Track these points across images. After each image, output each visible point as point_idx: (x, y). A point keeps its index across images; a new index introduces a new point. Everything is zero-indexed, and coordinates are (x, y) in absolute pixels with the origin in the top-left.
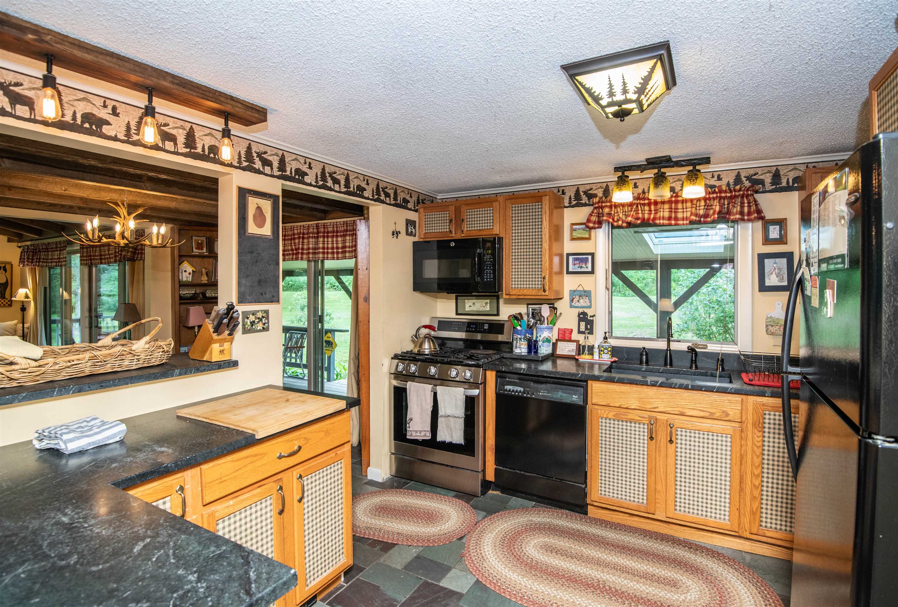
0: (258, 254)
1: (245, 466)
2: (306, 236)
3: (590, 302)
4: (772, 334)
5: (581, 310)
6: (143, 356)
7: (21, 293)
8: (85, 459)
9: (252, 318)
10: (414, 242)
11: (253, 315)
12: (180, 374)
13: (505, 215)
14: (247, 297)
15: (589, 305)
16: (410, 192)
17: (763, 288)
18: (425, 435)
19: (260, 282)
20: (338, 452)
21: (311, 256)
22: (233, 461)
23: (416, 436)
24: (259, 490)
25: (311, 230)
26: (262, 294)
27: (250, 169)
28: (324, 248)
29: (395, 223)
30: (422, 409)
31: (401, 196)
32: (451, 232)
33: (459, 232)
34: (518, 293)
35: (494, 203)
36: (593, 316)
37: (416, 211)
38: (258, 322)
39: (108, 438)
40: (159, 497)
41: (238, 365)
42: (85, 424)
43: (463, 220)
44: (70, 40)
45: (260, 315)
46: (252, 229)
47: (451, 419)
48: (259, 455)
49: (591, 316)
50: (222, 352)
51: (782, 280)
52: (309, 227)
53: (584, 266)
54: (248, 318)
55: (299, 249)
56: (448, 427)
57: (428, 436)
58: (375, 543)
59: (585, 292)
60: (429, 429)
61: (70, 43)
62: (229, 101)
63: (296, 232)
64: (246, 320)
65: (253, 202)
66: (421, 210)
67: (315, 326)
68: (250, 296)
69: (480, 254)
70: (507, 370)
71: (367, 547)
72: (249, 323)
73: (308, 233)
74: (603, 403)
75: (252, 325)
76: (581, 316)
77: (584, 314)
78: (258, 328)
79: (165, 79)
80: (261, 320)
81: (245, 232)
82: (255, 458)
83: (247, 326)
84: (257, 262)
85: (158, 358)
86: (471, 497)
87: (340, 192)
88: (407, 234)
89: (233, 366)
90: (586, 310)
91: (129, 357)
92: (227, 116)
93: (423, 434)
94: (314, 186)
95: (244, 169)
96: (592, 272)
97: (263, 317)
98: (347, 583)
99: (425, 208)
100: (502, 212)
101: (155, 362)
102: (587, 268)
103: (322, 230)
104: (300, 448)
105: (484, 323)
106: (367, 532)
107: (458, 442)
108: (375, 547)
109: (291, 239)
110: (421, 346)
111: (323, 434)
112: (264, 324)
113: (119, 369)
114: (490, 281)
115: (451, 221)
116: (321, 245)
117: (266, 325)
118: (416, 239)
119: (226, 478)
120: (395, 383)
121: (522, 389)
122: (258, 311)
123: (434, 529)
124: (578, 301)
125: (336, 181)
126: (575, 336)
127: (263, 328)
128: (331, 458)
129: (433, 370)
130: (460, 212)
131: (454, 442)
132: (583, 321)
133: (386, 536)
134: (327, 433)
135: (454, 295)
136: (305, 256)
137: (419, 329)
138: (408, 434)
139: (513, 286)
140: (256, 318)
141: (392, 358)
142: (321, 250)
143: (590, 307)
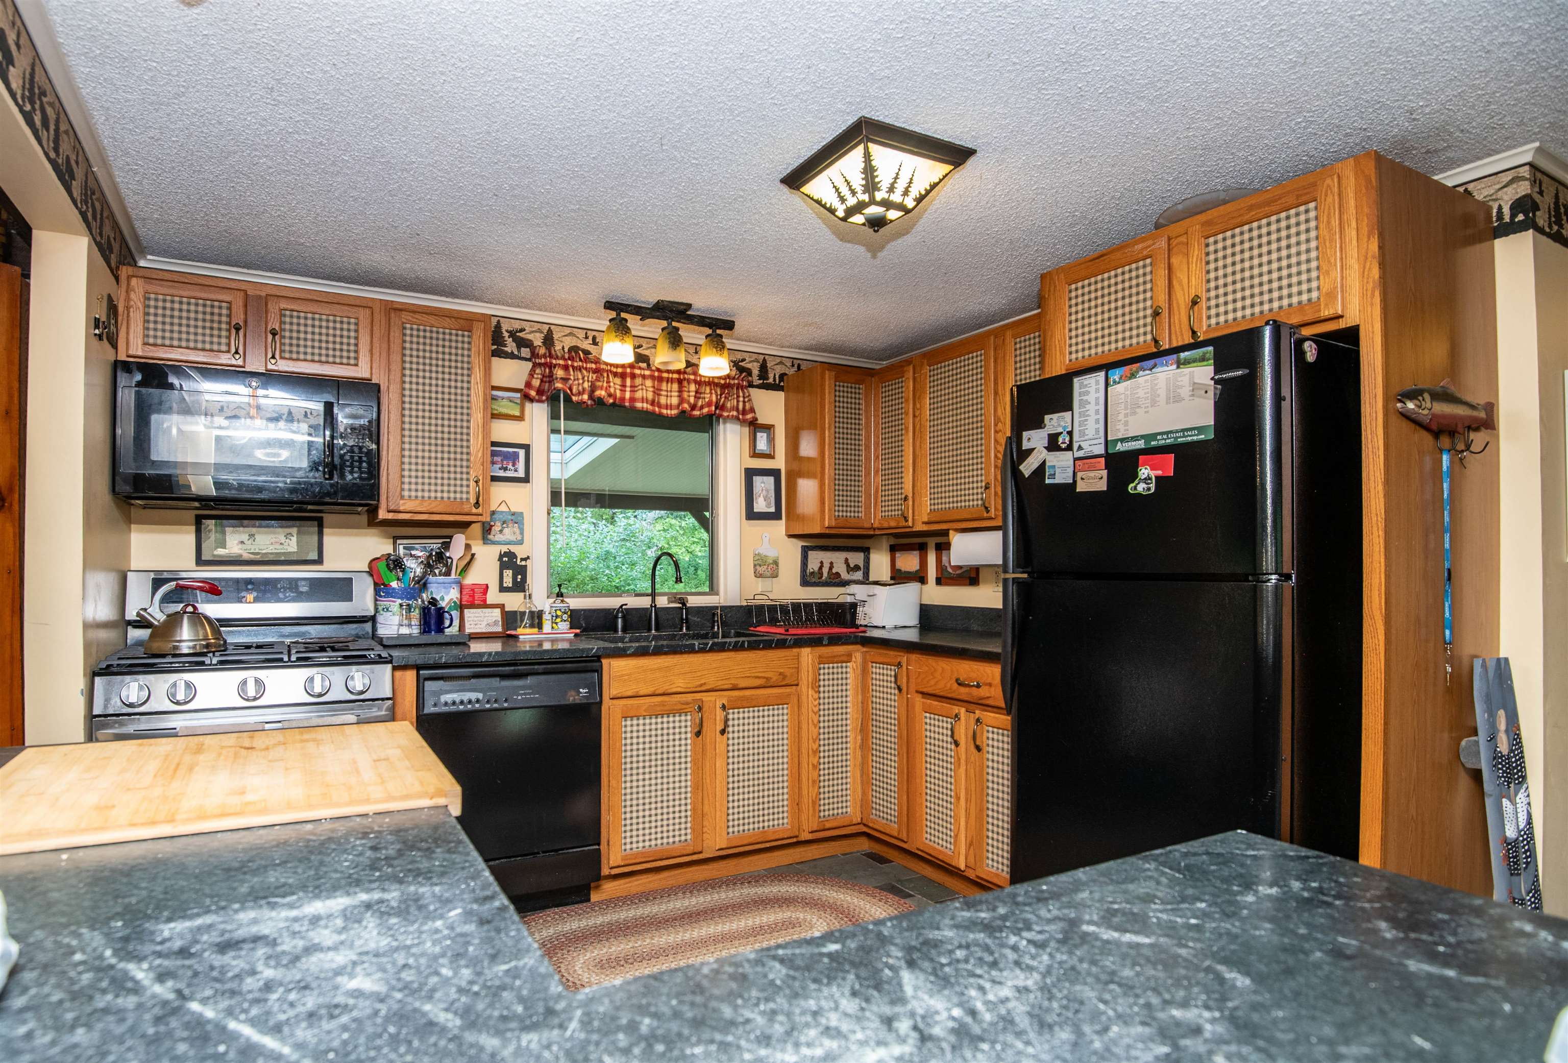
3: (522, 533)
4: (761, 576)
5: (504, 549)
15: (519, 538)
17: (752, 515)
36: (525, 559)
49: (522, 560)
51: (768, 506)
53: (510, 466)
59: (513, 514)
74: (629, 693)
76: (505, 559)
77: (511, 555)
90: (513, 548)
96: (526, 479)
102: (516, 471)
124: (501, 531)
126: (493, 596)
132: (507, 568)
143: (521, 542)
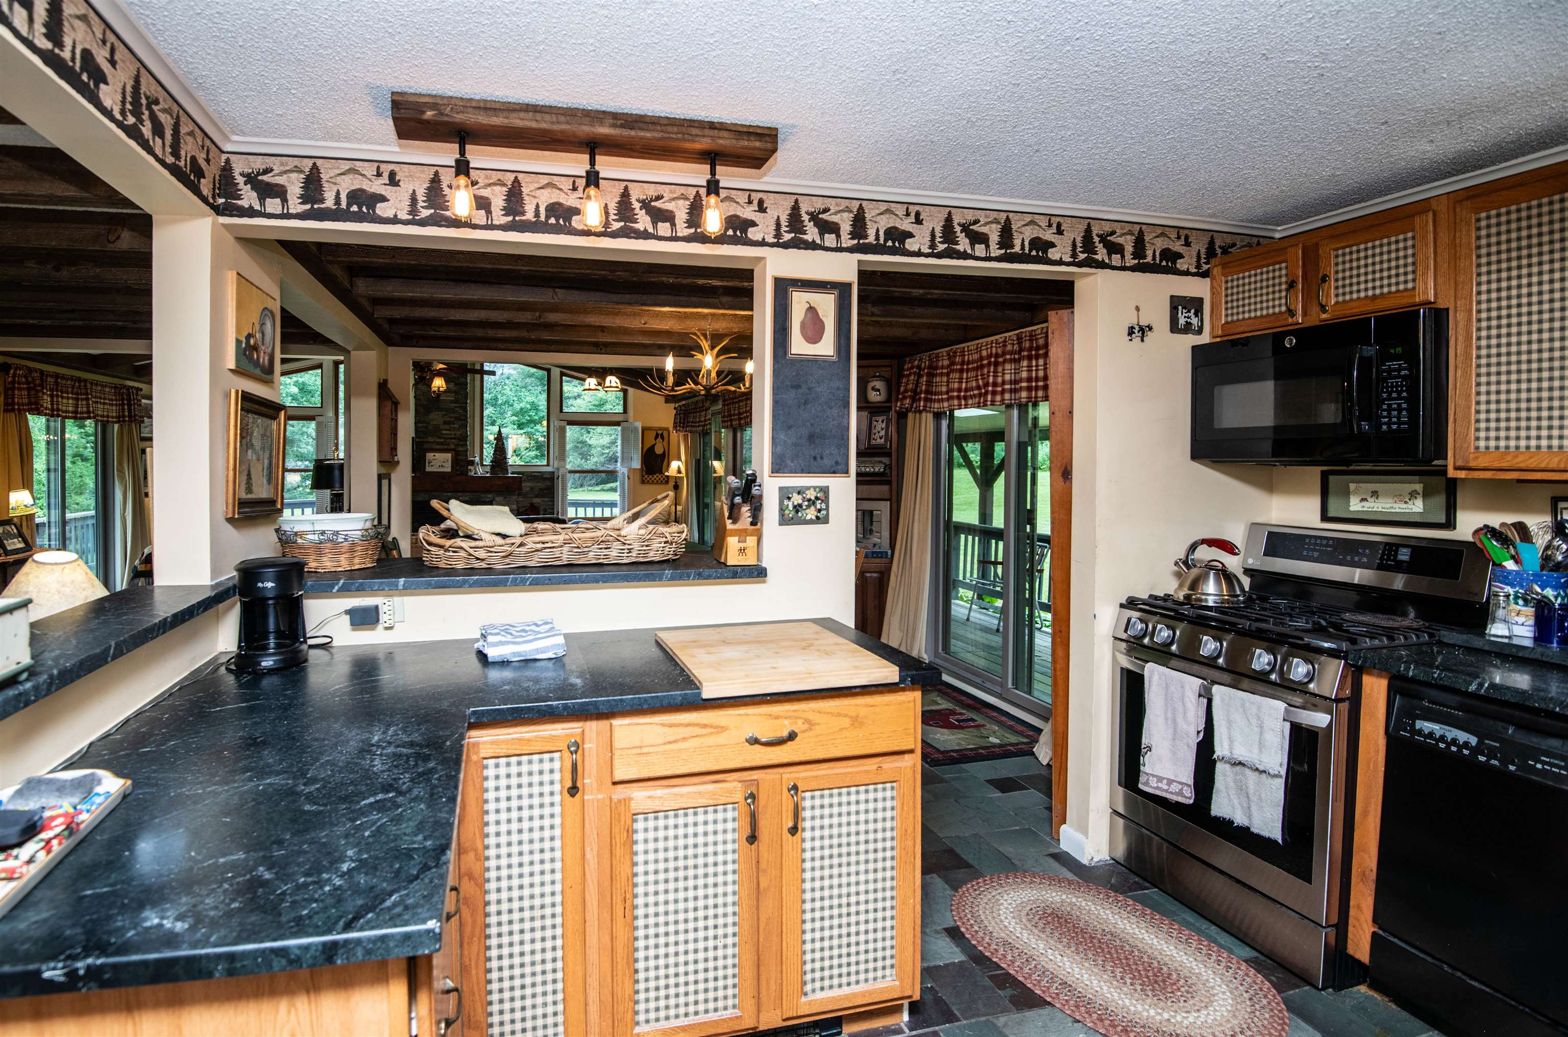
0: (809, 389)
1: (684, 739)
2: (1001, 360)
6: (636, 546)
7: (675, 465)
8: (507, 674)
9: (797, 499)
10: (1193, 347)
11: (799, 493)
12: (672, 578)
13: (1453, 245)
14: (789, 462)
16: (1185, 235)
18: (1180, 793)
19: (811, 438)
20: (885, 766)
21: (1007, 396)
22: (663, 725)
23: (1157, 788)
24: (711, 787)
25: (1009, 348)
26: (815, 458)
27: (798, 244)
28: (1029, 380)
29: (1138, 309)
30: (1175, 731)
31: (1154, 248)
32: (1291, 312)
33: (1315, 309)
34: (1497, 465)
35: (1417, 220)
37: (1205, 275)
38: (808, 507)
39: (538, 651)
40: (547, 749)
41: (766, 575)
42: (533, 628)
43: (1324, 279)
44: (474, 104)
45: (811, 495)
46: (799, 346)
47: (1248, 772)
48: (712, 727)
50: (742, 551)
52: (1005, 341)
54: (789, 498)
55: (986, 385)
56: (1242, 789)
57: (1187, 796)
58: (1005, 980)
60: (1191, 782)
61: (475, 108)
62: (707, 132)
63: (984, 353)
64: (786, 502)
65: (799, 301)
66: (1216, 271)
67: (1019, 528)
68: (792, 461)
69: (1365, 363)
70: (1421, 677)
71: (988, 982)
72: (791, 507)
73: (1004, 354)
75: (797, 512)
78: (808, 517)
79: (602, 124)
80: (814, 503)
81: (785, 353)
82: (704, 731)
83: (787, 512)
84: (806, 403)
85: (657, 551)
86: (1295, 980)
87: (988, 259)
88: (1175, 328)
89: (758, 576)
91: (617, 545)
92: (712, 158)
93: (1175, 788)
94: (927, 255)
95: (786, 246)
97: (817, 498)
98: (911, 1030)
99: (1224, 265)
100: (1444, 237)
101: (653, 556)
103: (1027, 344)
104: (792, 736)
105: (1399, 546)
106: (1001, 951)
107: (1265, 833)
108: (1005, 988)
109: (976, 369)
110: (1194, 586)
111: (846, 722)
112: (819, 511)
113: (605, 562)
114: (1399, 430)
115: (1291, 285)
116: (1024, 375)
117: (824, 512)
118: (1205, 338)
119: (651, 749)
120: (1125, 662)
121: (1473, 741)
122: (808, 488)
123: (1152, 1012)
125: (978, 238)
127: (818, 518)
128: (867, 772)
129: (1209, 646)
130: (1317, 256)
131: (1255, 830)
133: (1034, 977)
134: (857, 722)
135: (1317, 470)
136: (998, 398)
137: (1193, 547)
138: (1143, 779)
139: (1482, 444)
140: (804, 499)
141: (1122, 606)
142: (1024, 384)
